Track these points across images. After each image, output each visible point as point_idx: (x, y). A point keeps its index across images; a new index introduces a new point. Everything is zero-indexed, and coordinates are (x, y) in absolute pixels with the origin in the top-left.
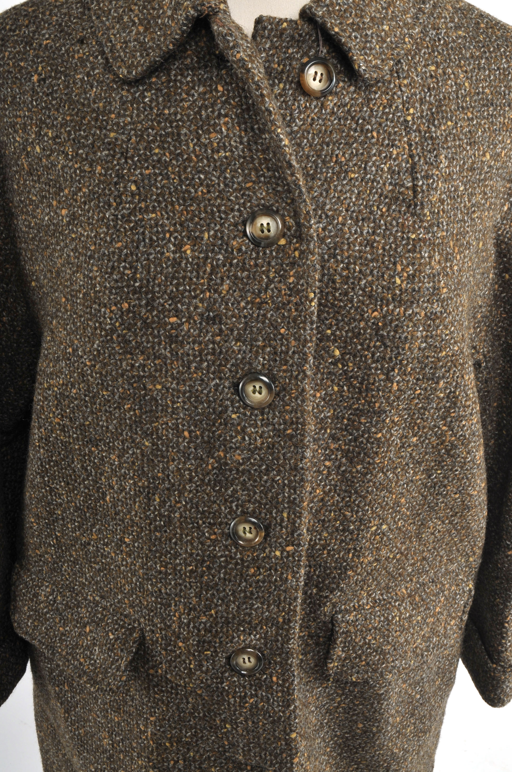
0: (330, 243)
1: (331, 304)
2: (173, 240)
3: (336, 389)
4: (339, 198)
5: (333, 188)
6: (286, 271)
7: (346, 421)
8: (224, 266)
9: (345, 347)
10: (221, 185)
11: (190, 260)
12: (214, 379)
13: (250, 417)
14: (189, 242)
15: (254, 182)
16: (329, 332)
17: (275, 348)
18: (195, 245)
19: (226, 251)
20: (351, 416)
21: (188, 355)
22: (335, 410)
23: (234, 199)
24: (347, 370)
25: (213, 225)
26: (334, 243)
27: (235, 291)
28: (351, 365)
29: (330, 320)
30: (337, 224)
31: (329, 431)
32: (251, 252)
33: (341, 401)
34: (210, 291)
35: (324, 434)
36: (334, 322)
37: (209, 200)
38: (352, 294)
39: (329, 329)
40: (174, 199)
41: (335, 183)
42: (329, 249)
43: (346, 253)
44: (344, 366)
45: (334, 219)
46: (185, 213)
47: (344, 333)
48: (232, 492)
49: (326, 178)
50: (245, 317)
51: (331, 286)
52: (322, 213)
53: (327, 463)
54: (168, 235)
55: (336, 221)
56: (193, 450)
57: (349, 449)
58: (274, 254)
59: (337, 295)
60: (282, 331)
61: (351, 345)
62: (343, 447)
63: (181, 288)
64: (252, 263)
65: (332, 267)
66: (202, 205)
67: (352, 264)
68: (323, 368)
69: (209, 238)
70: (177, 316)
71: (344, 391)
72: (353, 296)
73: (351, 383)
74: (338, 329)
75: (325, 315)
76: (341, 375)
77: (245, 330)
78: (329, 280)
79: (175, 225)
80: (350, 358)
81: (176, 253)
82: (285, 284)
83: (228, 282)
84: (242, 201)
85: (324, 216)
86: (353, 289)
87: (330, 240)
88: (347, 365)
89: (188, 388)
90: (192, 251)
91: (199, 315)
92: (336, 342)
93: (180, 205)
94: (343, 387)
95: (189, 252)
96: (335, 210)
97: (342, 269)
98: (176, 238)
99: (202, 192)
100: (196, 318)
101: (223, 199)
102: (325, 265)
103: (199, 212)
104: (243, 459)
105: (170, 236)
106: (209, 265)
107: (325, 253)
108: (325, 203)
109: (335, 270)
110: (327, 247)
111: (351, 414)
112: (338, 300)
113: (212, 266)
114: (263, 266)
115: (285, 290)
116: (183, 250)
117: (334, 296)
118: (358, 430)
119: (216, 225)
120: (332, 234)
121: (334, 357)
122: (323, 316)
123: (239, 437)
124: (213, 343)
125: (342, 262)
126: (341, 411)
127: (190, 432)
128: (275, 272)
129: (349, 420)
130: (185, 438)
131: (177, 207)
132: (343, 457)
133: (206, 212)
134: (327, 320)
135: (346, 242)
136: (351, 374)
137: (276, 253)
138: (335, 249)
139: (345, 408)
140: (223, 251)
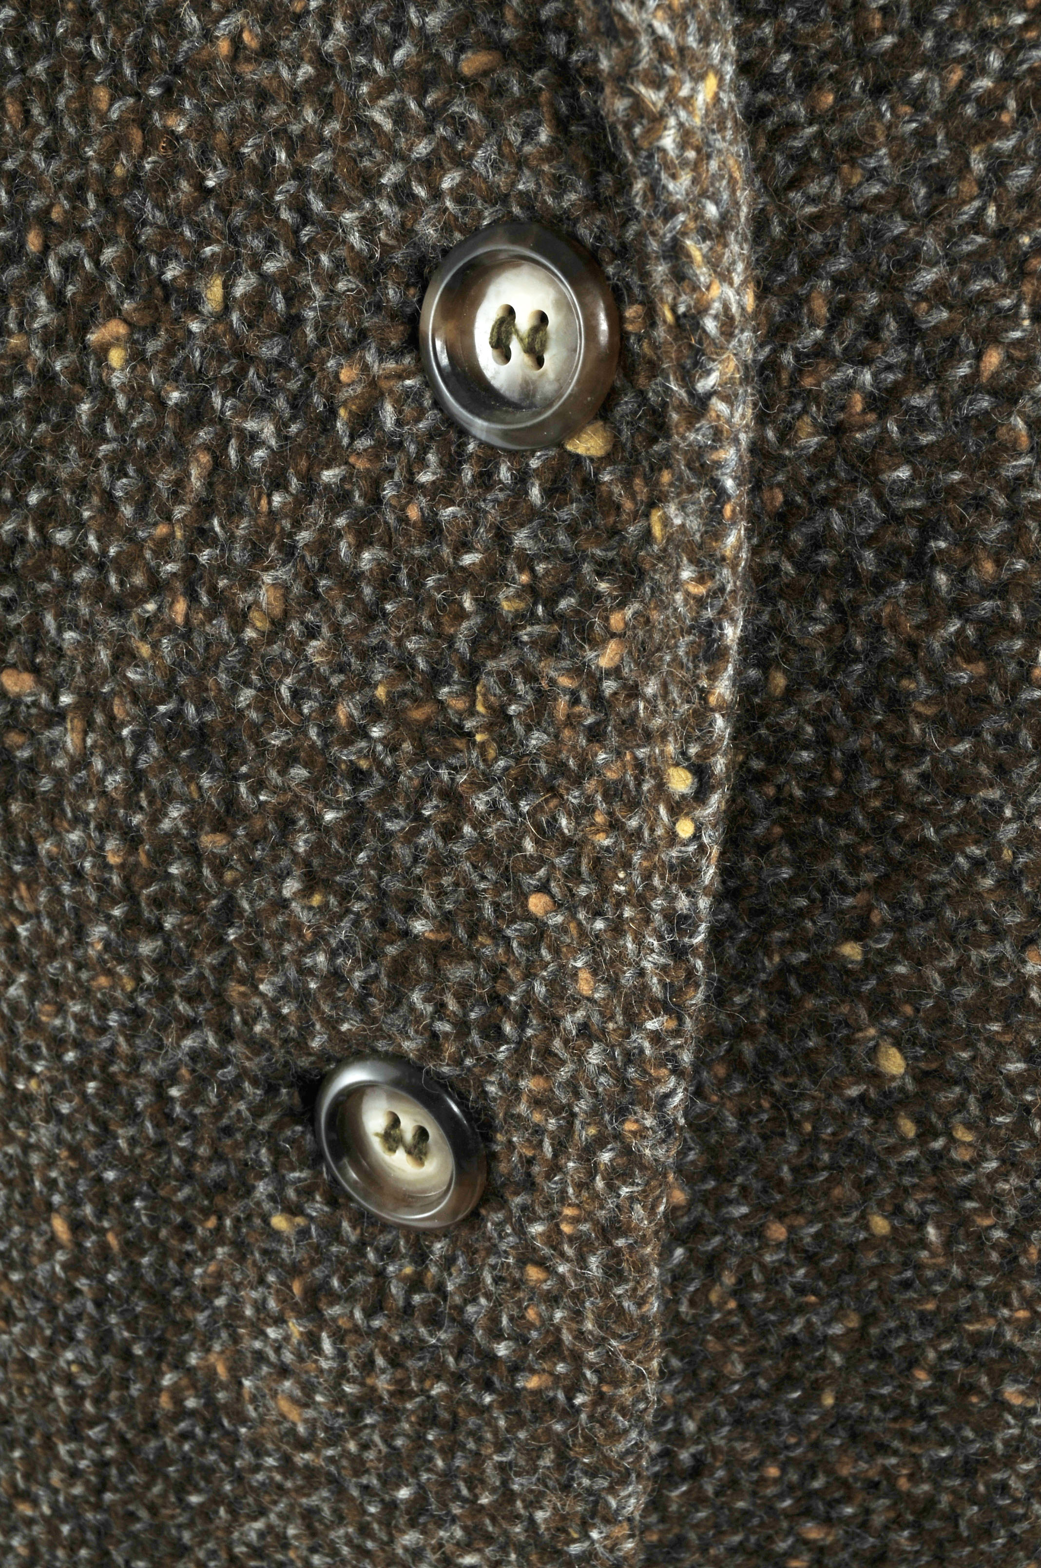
0: (905, 490)
1: (873, 816)
2: (54, 270)
3: (880, 1225)
4: (1002, 234)
5: (978, 166)
6: (591, 598)
7: (923, 1379)
8: (278, 483)
9: (936, 1048)
10: (339, 26)
11: (121, 401)
12: (190, 1025)
13: (359, 1248)
14: (127, 305)
15: (505, 51)
16: (852, 951)
17: (497, 971)
18: (152, 331)
19: (298, 402)
20: (956, 1366)
21: (78, 875)
22: (869, 1318)
23: (388, 125)
24: (941, 1155)
25: (257, 243)
26: (930, 494)
27: (312, 632)
28: (963, 1135)
29: (862, 898)
30: (970, 386)
31: (829, 1400)
32: (423, 450)
33: (907, 1285)
34: (193, 598)
35: (799, 1407)
36: (880, 914)
37: (263, 98)
38: (995, 794)
39: (857, 936)
40: (97, 50)
41: (1006, 145)
42: (895, 518)
43: (989, 567)
44: (926, 1132)
45: (953, 354)
46: (137, 136)
47: (937, 981)
48: (261, 1535)
49: (961, 94)
50: (358, 777)
51: (879, 726)
52: (880, 310)
53: (813, 1531)
54: (33, 242)
55: (964, 370)
56: (90, 1307)
57: (931, 1502)
58: (535, 493)
59: (910, 777)
60: (537, 904)
61: (968, 1044)
62: (903, 1484)
63: (62, 537)
64: (413, 513)
65: (894, 626)
66: (222, 115)
67: (1014, 631)
68: (815, 1116)
69: (227, 308)
70: (36, 670)
71: (923, 1243)
72: (996, 806)
73: (965, 1220)
74: (902, 947)
75: (838, 863)
76: (911, 1167)
77: (353, 841)
78: (872, 688)
79: (77, 192)
80: (961, 1105)
81: (61, 347)
82: (580, 670)
83: (282, 573)
84: (422, 148)
85: (891, 325)
86: (1001, 769)
87: (904, 473)
88: (949, 1134)
89: (72, 1027)
90: (137, 357)
91: (135, 700)
92: (892, 1010)
93: (118, 90)
94: (920, 1226)
95: (116, 357)
96: (972, 304)
97: (953, 646)
98: (70, 265)
99: (236, 40)
100: (118, 710)
101: (327, 111)
102: (855, 606)
103: (205, 152)
104: (312, 1424)
105: (46, 249)
106: (205, 458)
107: (869, 541)
108: (916, 255)
109: (913, 646)
110: (884, 506)
111: (953, 1354)
112: (910, 808)
113: (218, 462)
114: (464, 546)
115: (575, 701)
116: (93, 337)
117: (892, 778)
118: (986, 1433)
119: (271, 244)
120: (926, 439)
121: (876, 1076)
122: (821, 867)
123: (296, 1328)
124: (194, 853)
125: (959, 608)
126: (904, 1328)
127: (77, 1226)
128: (532, 591)
129: (940, 1375)
130: (52, 1243)
131: (102, 95)
132: (898, 1523)
133: (235, 159)
134: (845, 890)
135: (1001, 501)
136: (965, 1179)
137: (548, 493)
138: (928, 530)
139: (924, 1319)
140: (280, 403)
